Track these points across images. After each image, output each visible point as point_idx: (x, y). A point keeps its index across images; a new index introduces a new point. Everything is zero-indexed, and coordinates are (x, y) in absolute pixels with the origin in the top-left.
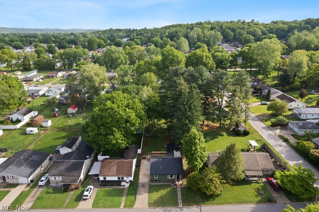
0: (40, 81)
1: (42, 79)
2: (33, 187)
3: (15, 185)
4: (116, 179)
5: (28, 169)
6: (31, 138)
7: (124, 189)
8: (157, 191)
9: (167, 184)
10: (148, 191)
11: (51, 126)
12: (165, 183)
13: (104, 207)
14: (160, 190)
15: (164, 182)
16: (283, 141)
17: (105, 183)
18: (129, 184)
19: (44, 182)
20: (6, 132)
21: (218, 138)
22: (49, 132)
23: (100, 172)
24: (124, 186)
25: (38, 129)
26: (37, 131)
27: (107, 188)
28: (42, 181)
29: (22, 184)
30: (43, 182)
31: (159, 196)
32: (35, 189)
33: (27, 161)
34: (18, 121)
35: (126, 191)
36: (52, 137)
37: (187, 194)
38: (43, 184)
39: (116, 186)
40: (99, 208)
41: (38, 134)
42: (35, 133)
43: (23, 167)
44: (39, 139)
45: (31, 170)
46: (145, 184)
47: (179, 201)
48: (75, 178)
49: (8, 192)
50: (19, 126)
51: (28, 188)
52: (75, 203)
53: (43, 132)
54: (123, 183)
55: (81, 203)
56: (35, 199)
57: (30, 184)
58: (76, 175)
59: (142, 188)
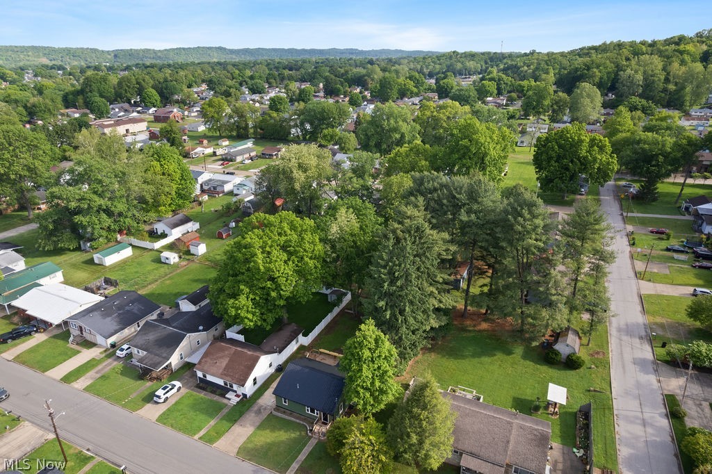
0: (246, 162)
1: (251, 159)
2: (109, 356)
3: (90, 344)
4: (220, 382)
5: (115, 324)
6: (163, 269)
7: (226, 405)
8: (273, 430)
9: (299, 424)
10: (258, 424)
11: (203, 255)
12: (298, 421)
13: (172, 426)
14: (280, 430)
15: (297, 418)
16: (667, 415)
17: (204, 385)
18: (238, 399)
19: (125, 352)
20: (138, 252)
21: (495, 355)
22: (193, 266)
23: (200, 362)
24: (230, 399)
25: (180, 257)
26: (177, 260)
27: (202, 395)
28: (122, 350)
29: (100, 346)
30: (121, 353)
31: (268, 441)
32: (110, 360)
33: (120, 310)
34: (164, 236)
35: (225, 411)
36: (191, 277)
37: (320, 458)
38: (121, 356)
39: (219, 395)
40: (164, 424)
41: (176, 266)
42: (172, 263)
43: (110, 318)
44: (171, 275)
45: (117, 327)
46: (265, 409)
47: (294, 464)
48: (160, 359)
49: (79, 352)
50: (158, 245)
51: (104, 355)
52: (141, 403)
53: (185, 263)
54: (230, 395)
55: (149, 406)
56: (98, 376)
57: (109, 349)
58: (164, 355)
59: (253, 414)
